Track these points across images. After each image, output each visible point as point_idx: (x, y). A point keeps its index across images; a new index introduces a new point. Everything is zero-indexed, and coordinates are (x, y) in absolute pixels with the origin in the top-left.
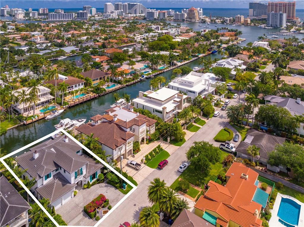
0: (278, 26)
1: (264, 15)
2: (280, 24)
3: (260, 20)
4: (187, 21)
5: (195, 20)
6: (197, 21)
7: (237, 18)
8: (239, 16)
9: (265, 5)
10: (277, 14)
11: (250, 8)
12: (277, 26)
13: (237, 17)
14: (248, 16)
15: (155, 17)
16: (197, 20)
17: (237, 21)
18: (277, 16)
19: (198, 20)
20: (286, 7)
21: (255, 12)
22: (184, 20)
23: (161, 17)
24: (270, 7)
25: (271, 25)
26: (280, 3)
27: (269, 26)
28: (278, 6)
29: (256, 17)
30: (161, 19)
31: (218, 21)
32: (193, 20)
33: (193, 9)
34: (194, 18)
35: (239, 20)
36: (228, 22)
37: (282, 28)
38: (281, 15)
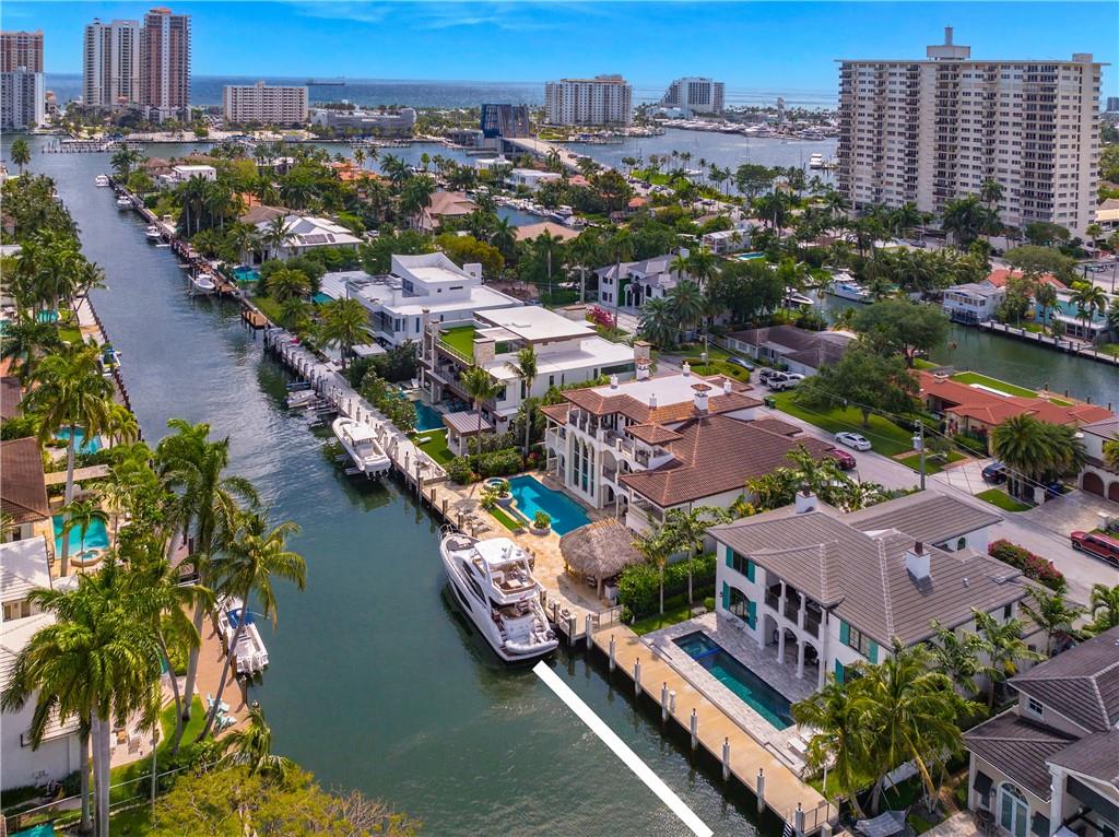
2: (25, 116)
12: (11, 124)
18: (11, 82)
37: (36, 131)
38: (24, 80)
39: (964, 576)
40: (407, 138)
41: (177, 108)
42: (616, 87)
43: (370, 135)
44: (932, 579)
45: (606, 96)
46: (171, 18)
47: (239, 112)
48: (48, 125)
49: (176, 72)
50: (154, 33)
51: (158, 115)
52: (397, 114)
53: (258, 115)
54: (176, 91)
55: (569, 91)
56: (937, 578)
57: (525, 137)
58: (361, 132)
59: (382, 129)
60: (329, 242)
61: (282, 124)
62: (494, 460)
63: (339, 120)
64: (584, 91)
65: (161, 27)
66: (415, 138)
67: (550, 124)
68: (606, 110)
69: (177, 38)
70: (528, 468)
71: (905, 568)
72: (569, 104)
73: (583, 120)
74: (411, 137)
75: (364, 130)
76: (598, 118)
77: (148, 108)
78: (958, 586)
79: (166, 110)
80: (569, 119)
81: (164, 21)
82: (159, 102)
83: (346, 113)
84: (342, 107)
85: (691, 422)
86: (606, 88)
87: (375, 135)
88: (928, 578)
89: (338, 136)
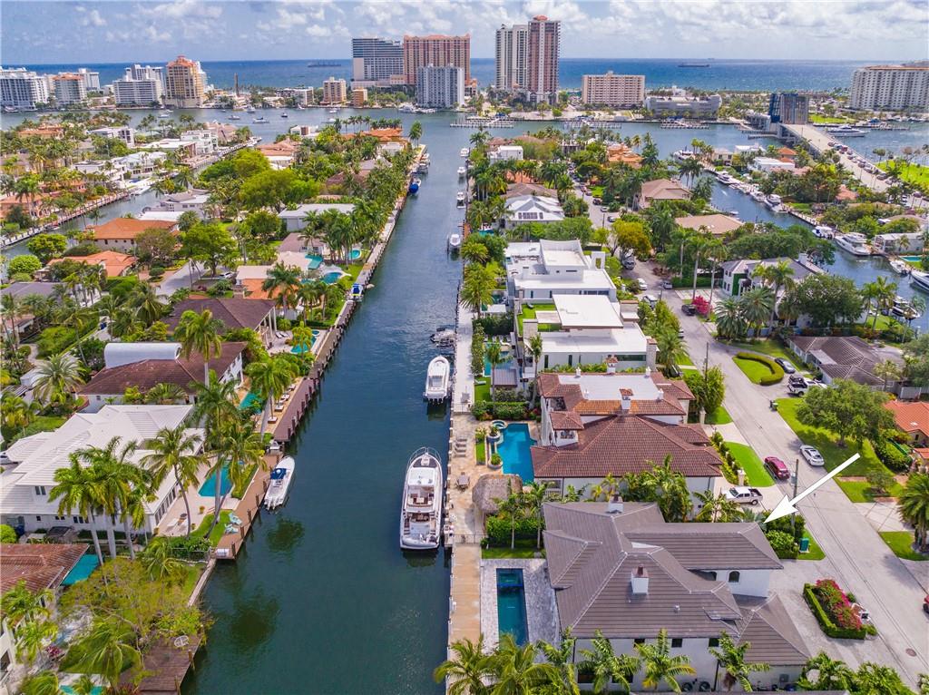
0: (448, 105)
1: (395, 76)
2: (452, 98)
3: (388, 90)
4: (168, 107)
5: (196, 101)
6: (204, 106)
7: (329, 89)
8: (332, 80)
9: (394, 44)
10: (443, 70)
11: (355, 56)
12: (444, 104)
13: (329, 86)
14: (353, 80)
15: (38, 100)
16: (202, 100)
17: (330, 96)
18: (444, 75)
19: (205, 103)
20: (449, 51)
21: (369, 67)
22: (155, 104)
23: (66, 97)
24: (411, 51)
25: (430, 103)
26: (435, 38)
27: (425, 105)
28: (431, 47)
29: (374, 83)
30: (66, 106)
31: (275, 101)
32: (190, 103)
33: (184, 64)
34: (191, 94)
35: (336, 92)
36: (305, 102)
37: (458, 109)
38: (451, 73)
39: (677, 604)
40: (712, 119)
41: (549, 93)
42: (921, 74)
43: (681, 118)
44: (648, 597)
45: (910, 83)
46: (546, 24)
47: (593, 96)
48: (466, 105)
49: (549, 66)
50: (534, 36)
51: (536, 98)
52: (707, 100)
53: (606, 99)
54: (548, 80)
55: (872, 78)
56: (653, 597)
57: (803, 124)
58: (675, 114)
59: (692, 112)
60: (539, 219)
61: (623, 105)
62: (503, 408)
63: (659, 104)
64: (887, 78)
65: (539, 31)
66: (718, 121)
67: (850, 108)
68: (907, 96)
69: (550, 39)
70: (529, 418)
71: (628, 581)
72: (870, 91)
73: (882, 105)
74: (715, 119)
75: (678, 112)
76: (898, 102)
77: (529, 93)
78: (670, 609)
79: (541, 95)
80: (868, 104)
81: (541, 26)
82: (537, 89)
83: (666, 99)
84: (663, 94)
85: (611, 417)
86: (911, 75)
87: (685, 117)
88: (645, 595)
89: (657, 117)
